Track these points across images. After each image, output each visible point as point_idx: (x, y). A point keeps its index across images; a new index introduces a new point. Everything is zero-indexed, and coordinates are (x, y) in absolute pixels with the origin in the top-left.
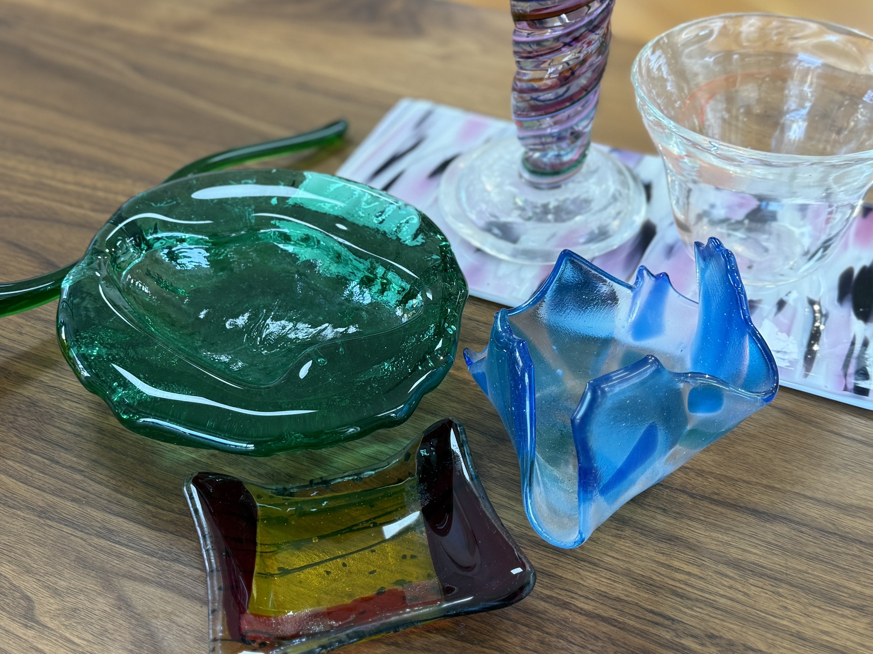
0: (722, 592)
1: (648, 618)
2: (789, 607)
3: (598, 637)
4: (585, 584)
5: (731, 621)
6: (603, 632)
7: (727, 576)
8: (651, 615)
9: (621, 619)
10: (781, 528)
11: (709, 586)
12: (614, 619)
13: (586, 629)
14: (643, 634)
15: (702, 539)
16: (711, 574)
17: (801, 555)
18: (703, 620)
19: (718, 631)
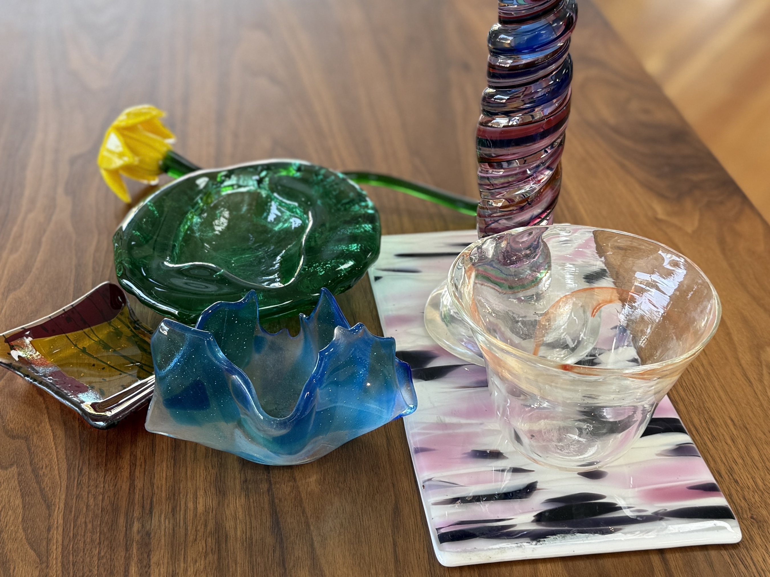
0: (189, 528)
1: (145, 502)
3: (116, 485)
4: (156, 467)
5: (167, 540)
6: (121, 487)
7: (206, 526)
8: (149, 502)
9: (137, 491)
10: (270, 540)
11: (191, 521)
12: (135, 488)
13: (119, 479)
14: (131, 503)
15: (231, 506)
16: (203, 518)
17: (251, 556)
18: (159, 526)
19: (155, 536)
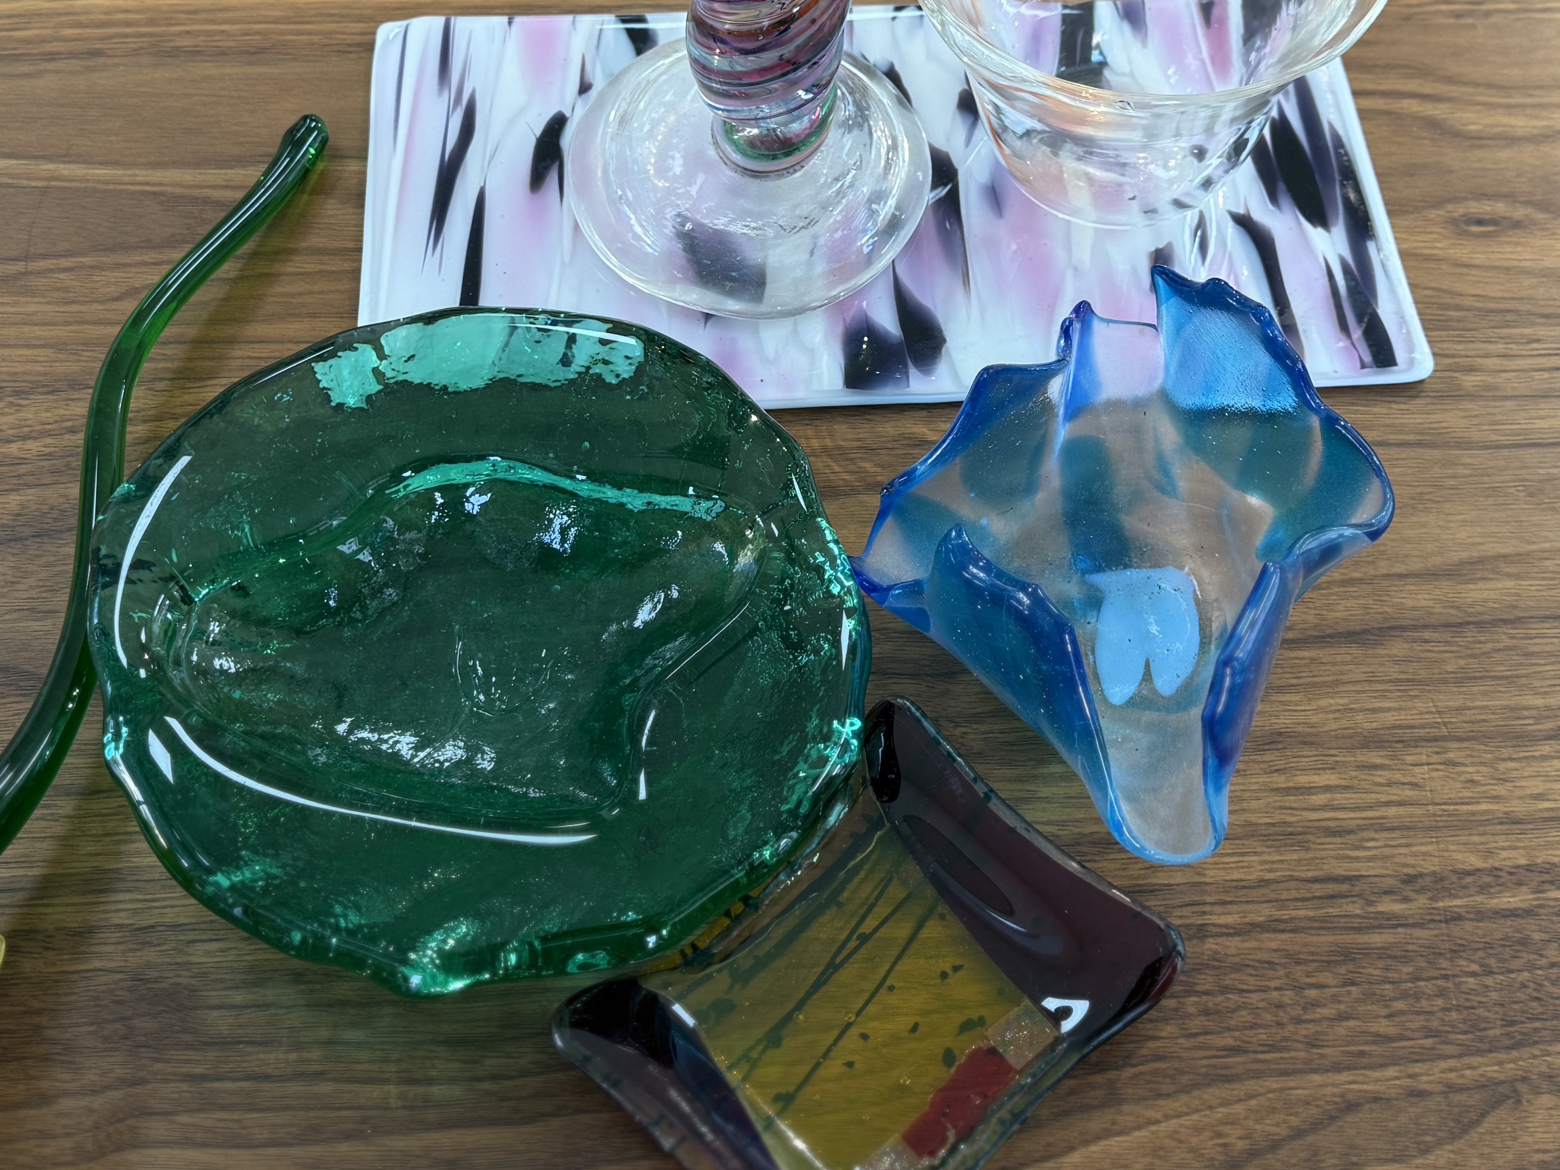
0: (1384, 798)
1: (1317, 894)
2: (1476, 778)
3: (1272, 963)
4: (1207, 880)
5: (1419, 841)
6: (1275, 951)
7: (1375, 767)
8: (1318, 886)
9: (1284, 914)
10: (1398, 648)
11: (1364, 796)
12: (1276, 920)
13: (1250, 957)
14: (1325, 925)
15: (1314, 719)
16: (1354, 774)
17: (1445, 682)
18: (1384, 858)
19: (1413, 866)
